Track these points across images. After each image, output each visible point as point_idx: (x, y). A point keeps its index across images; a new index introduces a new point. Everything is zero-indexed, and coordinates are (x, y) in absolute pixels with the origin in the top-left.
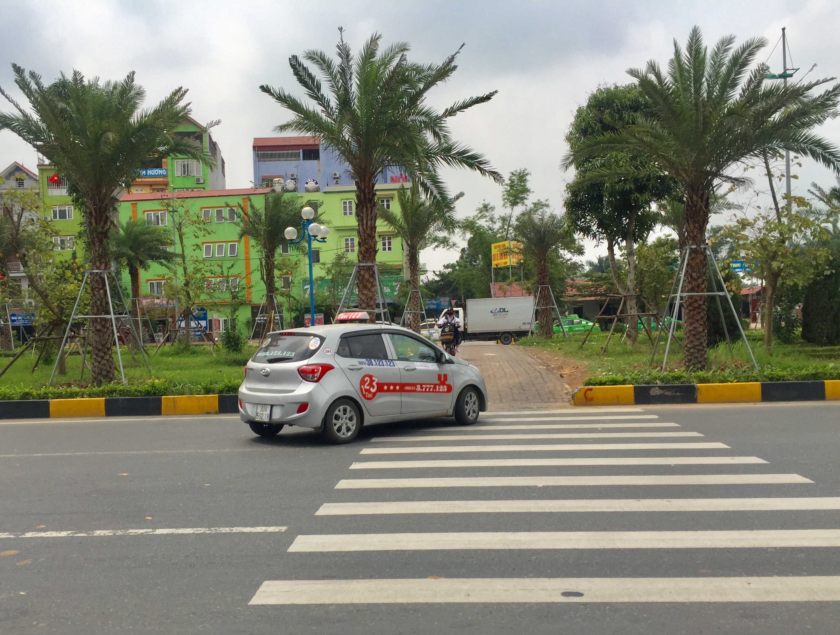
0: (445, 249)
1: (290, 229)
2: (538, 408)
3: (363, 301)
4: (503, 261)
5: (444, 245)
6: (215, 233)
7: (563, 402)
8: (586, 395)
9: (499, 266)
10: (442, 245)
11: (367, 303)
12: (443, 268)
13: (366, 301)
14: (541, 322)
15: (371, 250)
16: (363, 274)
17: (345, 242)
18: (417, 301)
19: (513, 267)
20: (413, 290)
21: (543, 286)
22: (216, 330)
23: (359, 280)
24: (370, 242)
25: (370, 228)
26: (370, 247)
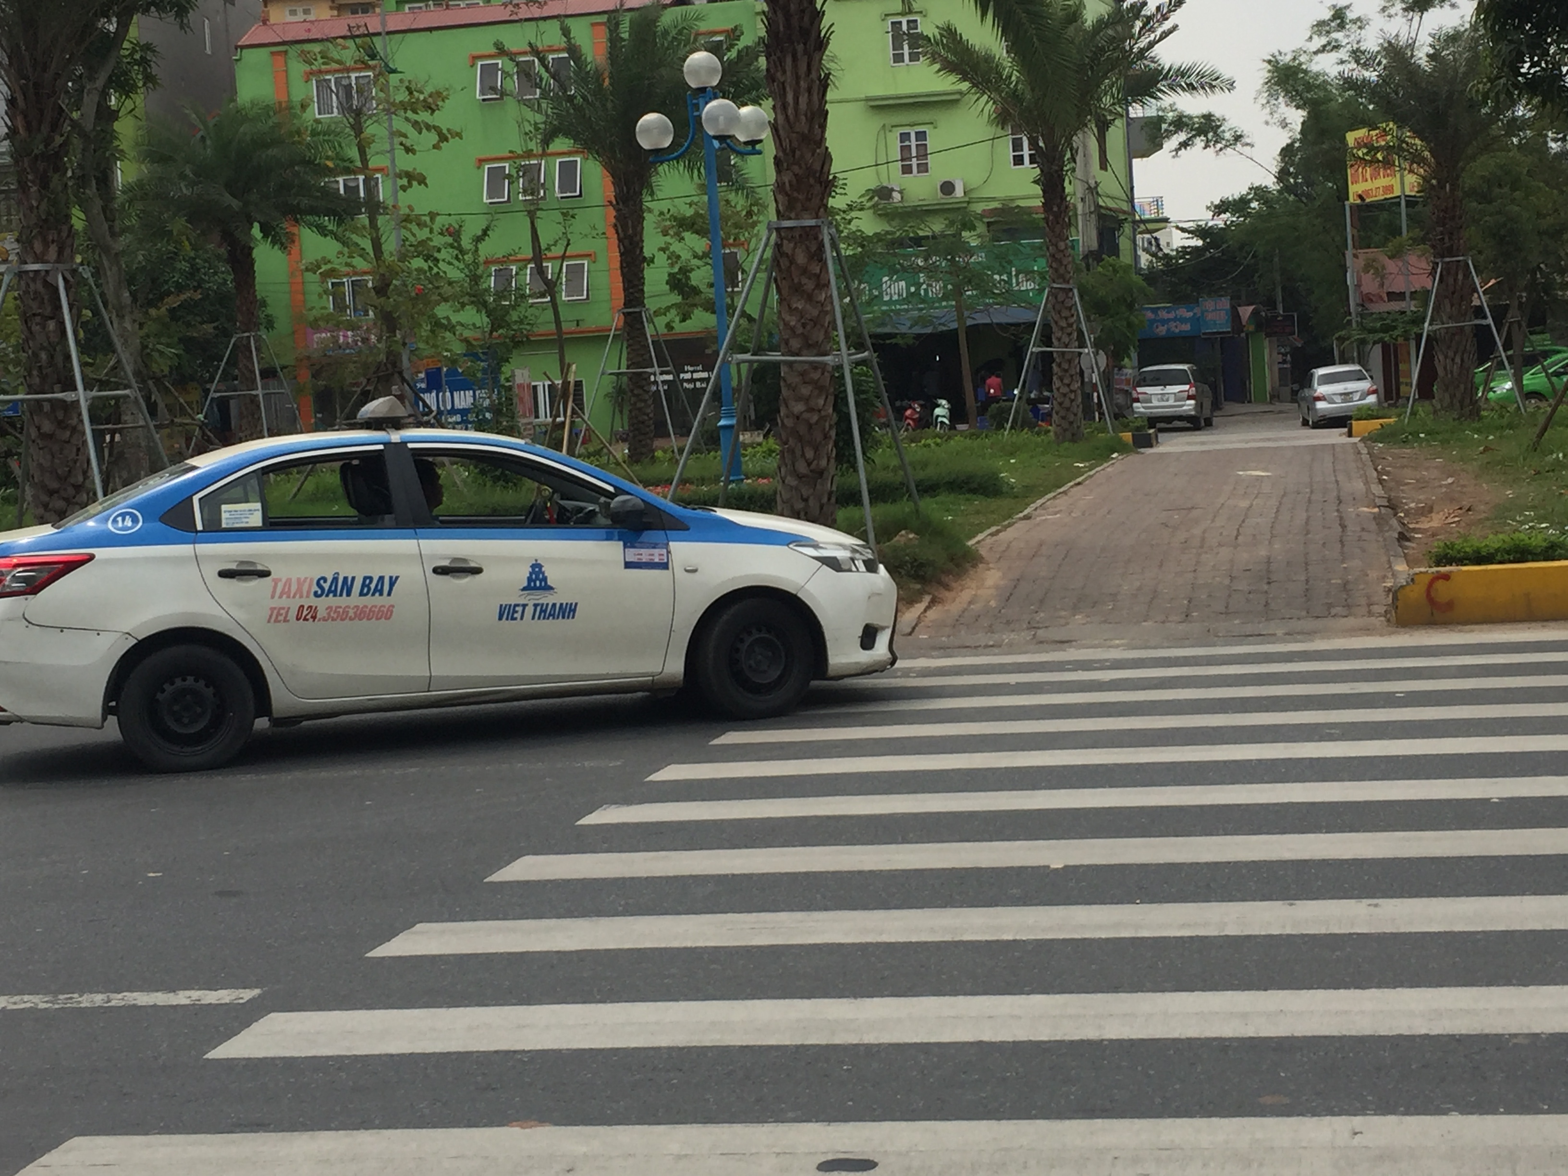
0: (1211, 151)
1: (650, 118)
2: (1290, 636)
3: (793, 329)
5: (1208, 141)
6: (459, 135)
7: (1370, 614)
8: (1433, 594)
10: (1199, 142)
11: (805, 338)
12: (1211, 211)
13: (800, 330)
14: (1445, 368)
15: (812, 181)
16: (790, 253)
17: (900, 144)
18: (1066, 318)
19: (1411, 202)
20: (1055, 285)
21: (1448, 259)
22: (524, 416)
23: (780, 270)
24: (808, 155)
25: (806, 115)
26: (809, 172)
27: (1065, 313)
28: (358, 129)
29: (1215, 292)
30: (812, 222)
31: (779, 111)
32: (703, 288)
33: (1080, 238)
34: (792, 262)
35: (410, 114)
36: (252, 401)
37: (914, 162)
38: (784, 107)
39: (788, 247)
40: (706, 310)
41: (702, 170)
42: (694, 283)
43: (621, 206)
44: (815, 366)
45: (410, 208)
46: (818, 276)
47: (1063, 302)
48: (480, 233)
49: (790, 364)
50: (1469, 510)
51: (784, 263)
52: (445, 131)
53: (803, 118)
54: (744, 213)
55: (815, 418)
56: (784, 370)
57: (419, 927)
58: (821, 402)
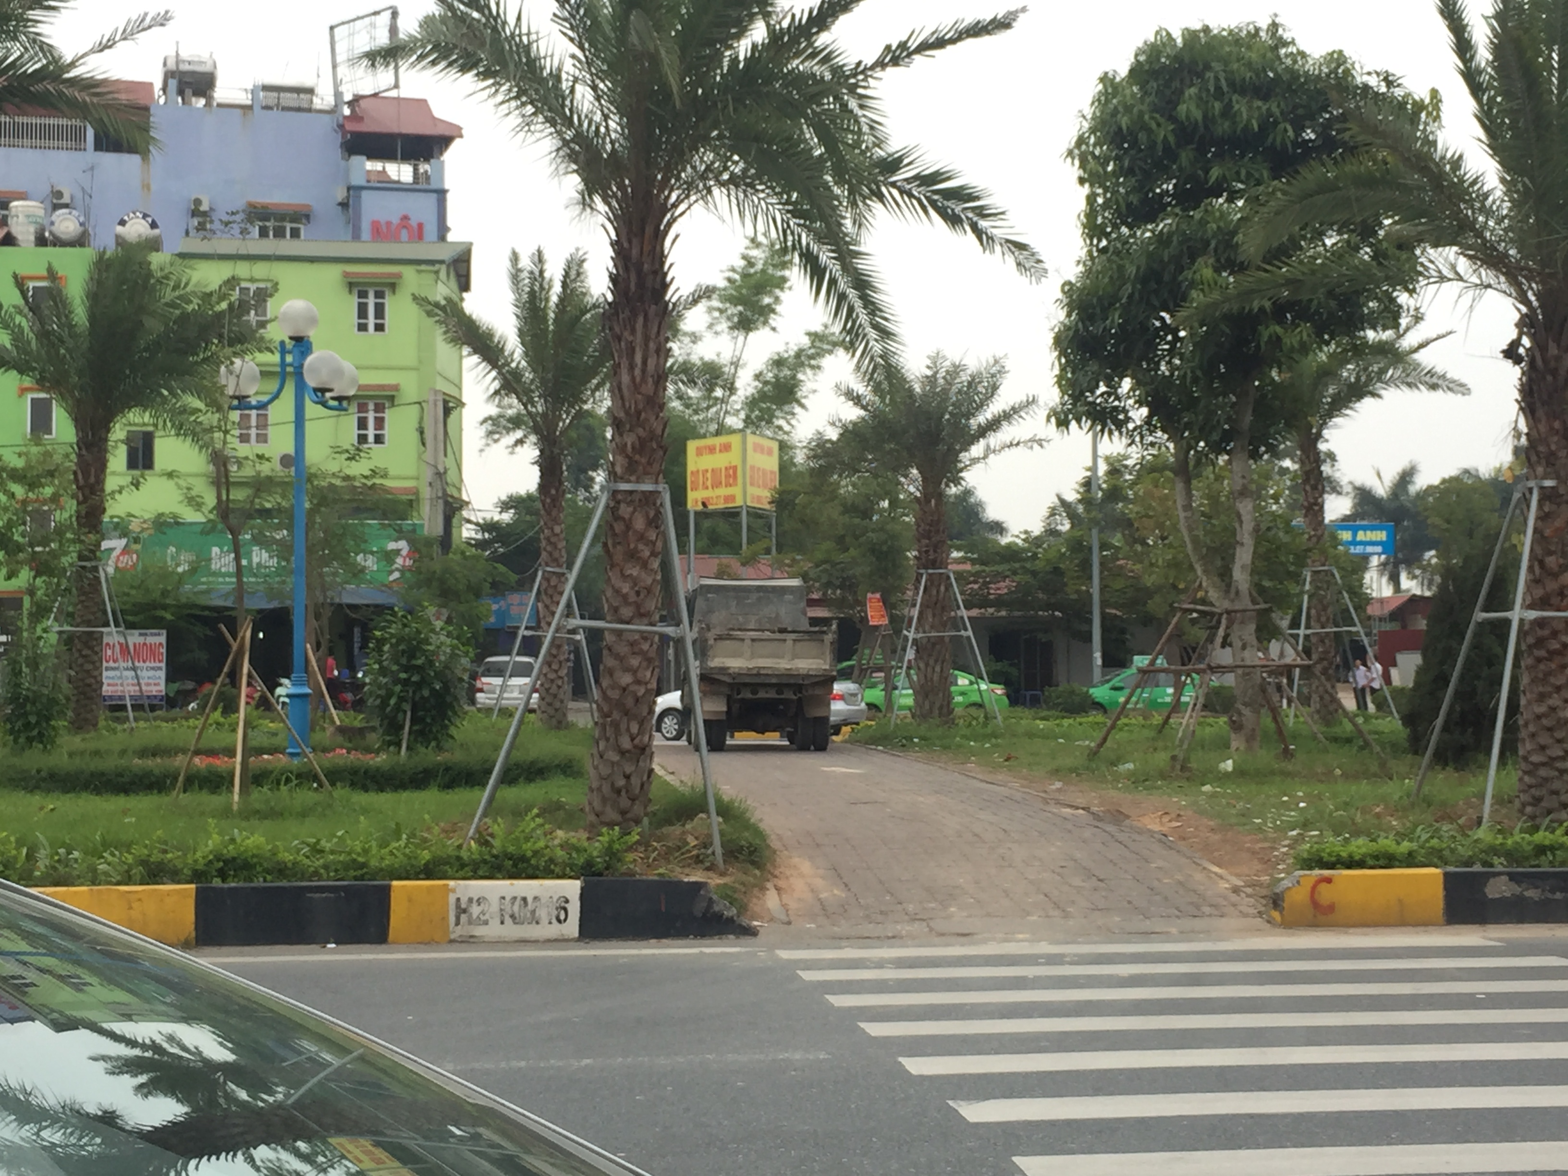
4: (724, 491)
8: (1316, 896)
9: (710, 507)
19: (755, 514)
24: (652, 418)
26: (652, 436)
30: (649, 487)
34: (628, 526)
37: (253, 432)
39: (625, 510)
43: (84, 452)
44: (645, 636)
58: (648, 674)
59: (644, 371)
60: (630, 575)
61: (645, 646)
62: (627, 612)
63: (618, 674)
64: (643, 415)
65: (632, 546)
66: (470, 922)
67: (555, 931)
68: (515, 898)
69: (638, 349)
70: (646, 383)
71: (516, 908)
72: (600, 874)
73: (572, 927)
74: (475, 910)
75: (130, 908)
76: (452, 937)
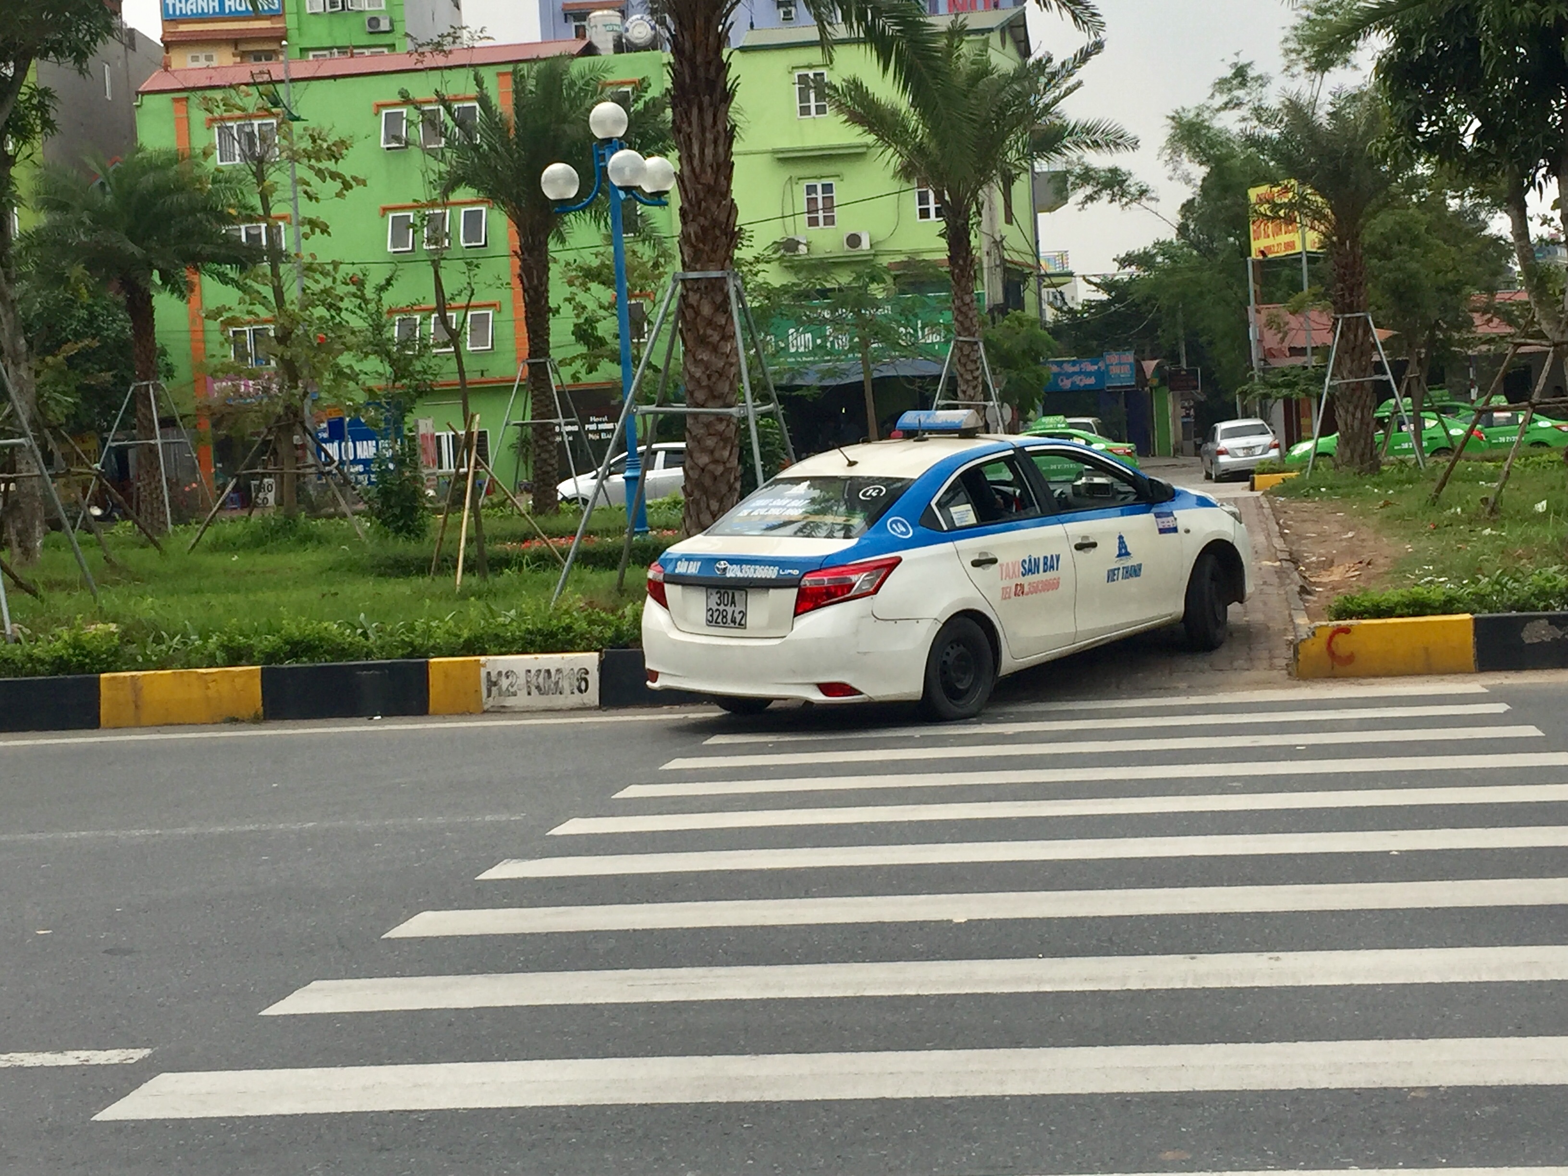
0: (1116, 204)
1: (556, 169)
2: (1192, 689)
3: (698, 381)
4: (1284, 238)
5: (1114, 195)
6: (364, 183)
7: (1272, 667)
8: (1332, 646)
9: (1270, 256)
10: (1105, 196)
11: (710, 389)
12: (1117, 265)
13: (705, 382)
14: (1346, 424)
15: (718, 233)
16: (695, 304)
17: (806, 197)
18: (972, 372)
19: (1312, 259)
20: (961, 338)
21: (1348, 315)
22: (428, 467)
23: (685, 321)
24: (714, 207)
25: (711, 166)
26: (715, 223)
27: (971, 366)
28: (260, 176)
29: (1118, 346)
30: (715, 274)
31: (684, 162)
32: (609, 339)
33: (986, 291)
34: (697, 313)
35: (313, 162)
36: (151, 451)
37: (821, 215)
38: (690, 158)
39: (693, 298)
40: (612, 361)
41: (609, 221)
42: (600, 333)
43: (526, 256)
44: (720, 418)
45: (313, 256)
46: (723, 328)
47: (968, 356)
48: (383, 282)
49: (695, 416)
50: (1369, 564)
51: (689, 314)
52: (348, 178)
53: (709, 170)
54: (651, 264)
55: (720, 469)
56: (689, 421)
57: (315, 984)
58: (726, 453)
59: (702, 161)
60: (702, 360)
61: (721, 427)
62: (700, 396)
63: (696, 455)
64: (703, 204)
65: (701, 332)
66: (500, 695)
67: (576, 699)
68: (540, 671)
69: (694, 140)
70: (705, 172)
71: (541, 680)
72: (627, 647)
73: (593, 696)
74: (504, 683)
75: (208, 688)
76: (486, 707)
